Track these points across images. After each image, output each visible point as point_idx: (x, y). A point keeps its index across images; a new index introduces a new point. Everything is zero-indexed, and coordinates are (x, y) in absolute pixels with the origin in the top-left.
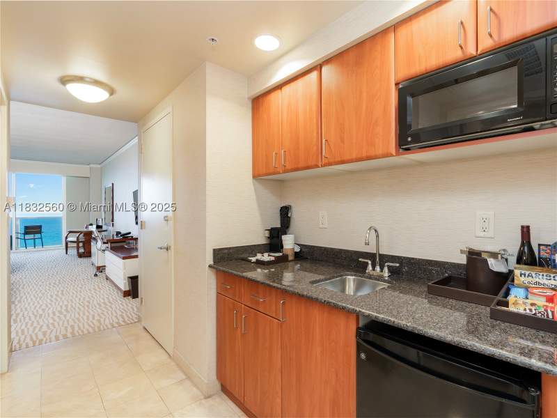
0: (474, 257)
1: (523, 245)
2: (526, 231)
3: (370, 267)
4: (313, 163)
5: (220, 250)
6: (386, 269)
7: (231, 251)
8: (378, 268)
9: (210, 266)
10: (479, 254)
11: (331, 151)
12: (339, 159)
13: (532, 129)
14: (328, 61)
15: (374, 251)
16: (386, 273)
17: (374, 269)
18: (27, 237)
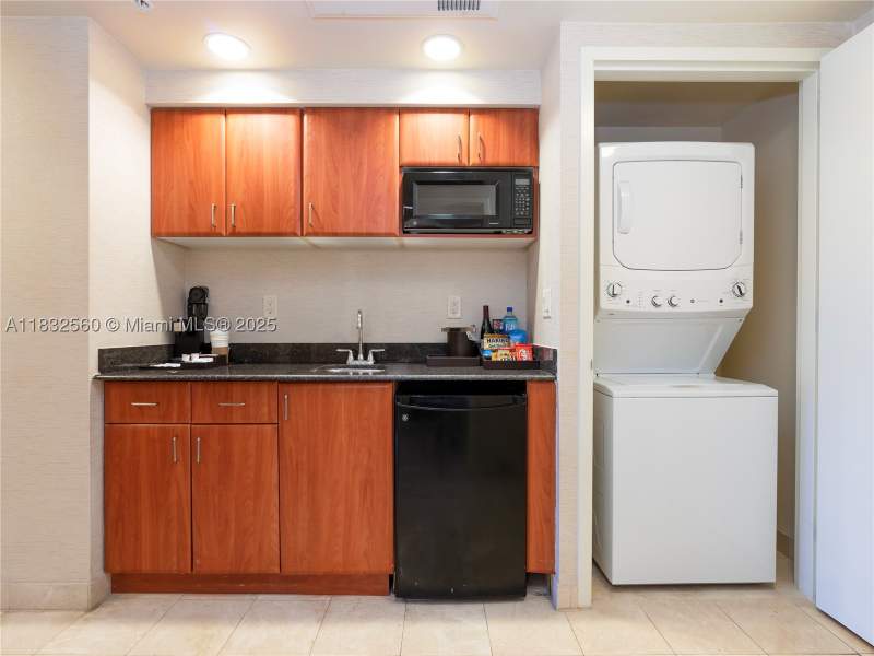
0: (454, 333)
1: (484, 324)
2: (486, 309)
3: (351, 357)
4: (289, 230)
5: (111, 351)
6: (371, 357)
7: (126, 353)
8: (361, 356)
9: (95, 378)
10: (458, 329)
11: (318, 218)
12: (330, 231)
13: (500, 233)
14: (315, 111)
15: (356, 342)
16: (371, 361)
17: (356, 358)
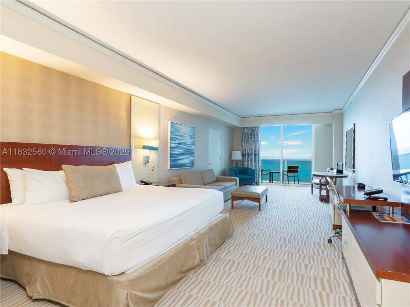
18: (289, 174)
